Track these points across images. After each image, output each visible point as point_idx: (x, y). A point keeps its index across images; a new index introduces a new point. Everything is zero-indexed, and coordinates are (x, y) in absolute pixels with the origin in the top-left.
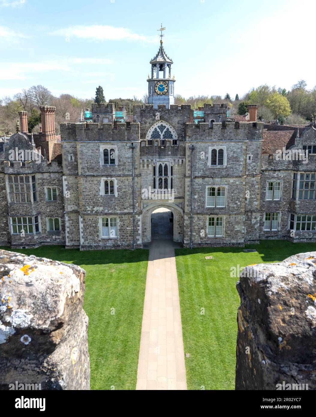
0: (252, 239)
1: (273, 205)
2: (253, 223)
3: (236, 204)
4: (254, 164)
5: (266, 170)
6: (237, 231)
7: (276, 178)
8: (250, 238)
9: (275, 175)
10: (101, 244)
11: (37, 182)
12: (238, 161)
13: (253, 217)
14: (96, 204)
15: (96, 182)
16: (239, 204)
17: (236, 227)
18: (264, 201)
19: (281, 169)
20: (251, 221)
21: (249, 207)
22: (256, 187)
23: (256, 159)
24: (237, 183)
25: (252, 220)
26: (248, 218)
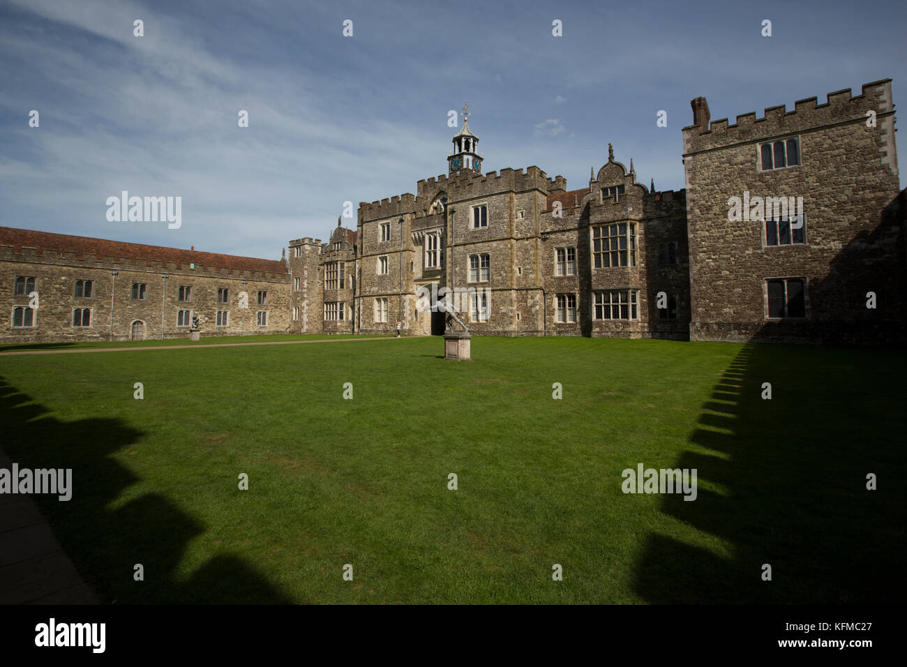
0: (528, 330)
1: (566, 282)
2: (529, 305)
3: (501, 275)
4: (527, 221)
5: (553, 232)
6: (504, 314)
7: (566, 241)
8: (527, 328)
9: (564, 238)
10: (374, 328)
11: (346, 270)
12: (501, 218)
13: (529, 297)
14: (372, 285)
15: (373, 261)
16: (504, 275)
17: (502, 308)
18: (552, 278)
19: (572, 227)
20: (526, 302)
21: (524, 282)
22: (531, 252)
23: (529, 215)
24: (501, 246)
25: (528, 301)
26: (523, 298)
